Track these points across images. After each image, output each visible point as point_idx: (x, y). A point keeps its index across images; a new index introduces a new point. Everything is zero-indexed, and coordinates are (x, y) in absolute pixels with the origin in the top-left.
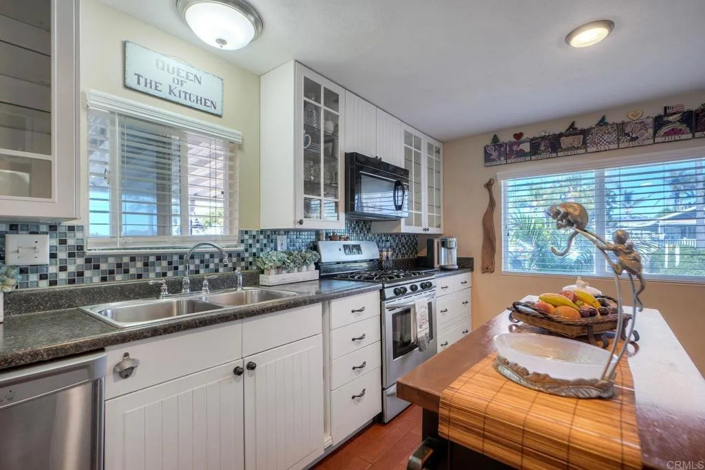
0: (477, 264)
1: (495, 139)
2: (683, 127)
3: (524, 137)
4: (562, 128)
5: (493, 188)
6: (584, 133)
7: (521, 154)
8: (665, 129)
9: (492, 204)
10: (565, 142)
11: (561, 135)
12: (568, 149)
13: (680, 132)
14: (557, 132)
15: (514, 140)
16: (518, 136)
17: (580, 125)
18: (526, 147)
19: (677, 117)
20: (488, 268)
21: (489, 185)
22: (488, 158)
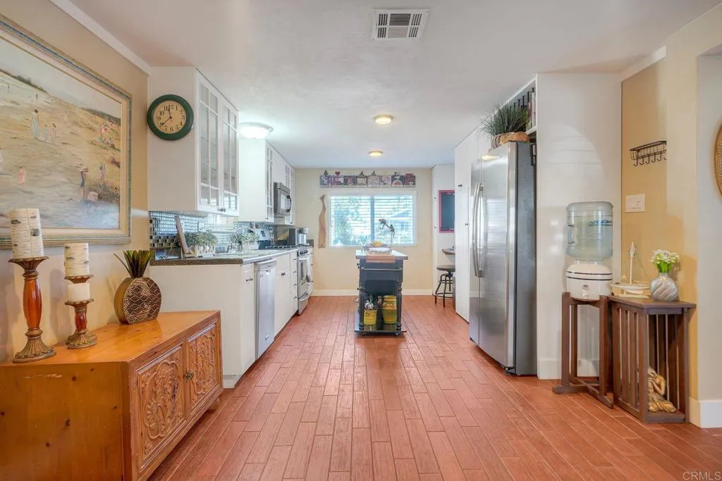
0: (316, 243)
1: (326, 173)
2: (400, 182)
3: (341, 174)
4: (358, 174)
5: (325, 200)
6: (366, 177)
7: (339, 183)
8: (395, 182)
9: (324, 208)
10: (359, 180)
11: (357, 177)
12: (360, 184)
13: (399, 184)
14: (356, 175)
15: (335, 175)
16: (338, 173)
17: (366, 174)
18: (342, 180)
19: (399, 177)
20: (322, 246)
21: (322, 198)
22: (322, 183)
